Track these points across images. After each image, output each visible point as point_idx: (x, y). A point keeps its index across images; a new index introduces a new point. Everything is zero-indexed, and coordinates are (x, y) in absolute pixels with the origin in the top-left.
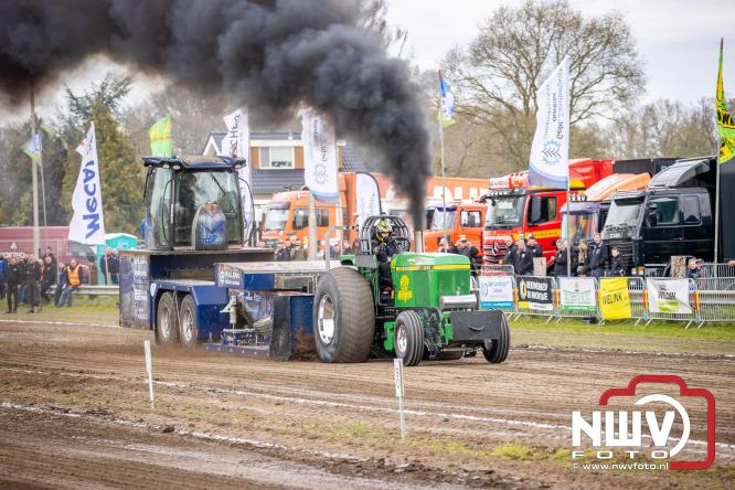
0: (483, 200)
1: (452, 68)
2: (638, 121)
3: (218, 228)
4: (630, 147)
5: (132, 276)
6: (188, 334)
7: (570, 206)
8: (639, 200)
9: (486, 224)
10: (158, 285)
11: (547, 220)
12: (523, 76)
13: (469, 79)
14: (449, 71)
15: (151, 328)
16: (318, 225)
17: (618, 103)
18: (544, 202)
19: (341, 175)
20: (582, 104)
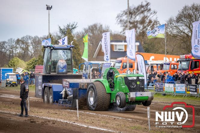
0: (178, 62)
1: (171, 23)
9: (178, 69)
11: (196, 68)
18: (196, 63)
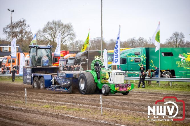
1: (39, 33)
2: (75, 44)
3: (47, 62)
4: (73, 48)
5: (27, 72)
6: (42, 86)
7: (60, 59)
8: (74, 59)
10: (34, 75)
11: (56, 62)
12: (52, 35)
13: (43, 35)
14: (38, 34)
15: (32, 84)
16: (13, 62)
17: (71, 40)
18: (56, 59)
19: (17, 53)
20: (64, 40)
